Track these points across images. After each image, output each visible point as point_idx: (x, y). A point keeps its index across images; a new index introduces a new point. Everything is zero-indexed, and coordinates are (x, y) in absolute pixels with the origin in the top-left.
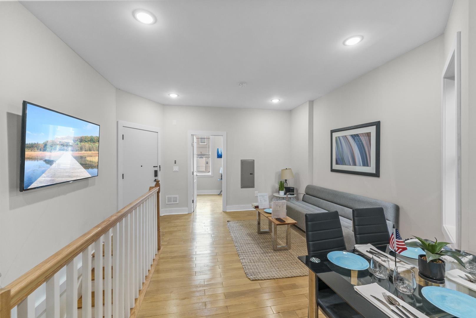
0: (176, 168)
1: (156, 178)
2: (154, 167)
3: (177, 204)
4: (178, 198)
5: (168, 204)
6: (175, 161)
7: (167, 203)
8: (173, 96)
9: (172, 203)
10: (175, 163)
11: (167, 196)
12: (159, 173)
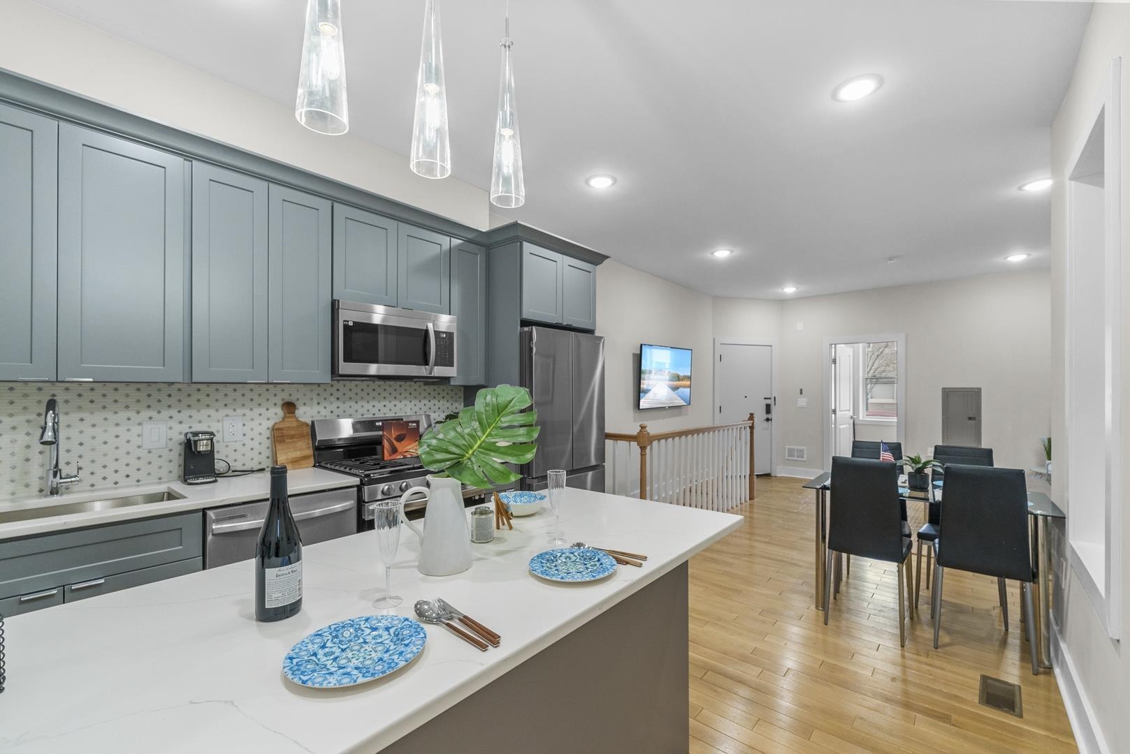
0: (802, 402)
1: (769, 416)
2: (765, 398)
3: (804, 461)
4: (805, 452)
5: (788, 460)
6: (801, 390)
7: (787, 458)
8: (790, 290)
9: (796, 458)
10: (801, 393)
11: (787, 447)
12: (773, 409)
